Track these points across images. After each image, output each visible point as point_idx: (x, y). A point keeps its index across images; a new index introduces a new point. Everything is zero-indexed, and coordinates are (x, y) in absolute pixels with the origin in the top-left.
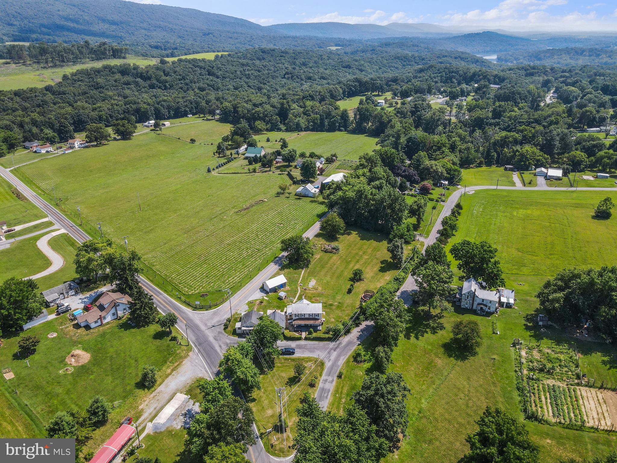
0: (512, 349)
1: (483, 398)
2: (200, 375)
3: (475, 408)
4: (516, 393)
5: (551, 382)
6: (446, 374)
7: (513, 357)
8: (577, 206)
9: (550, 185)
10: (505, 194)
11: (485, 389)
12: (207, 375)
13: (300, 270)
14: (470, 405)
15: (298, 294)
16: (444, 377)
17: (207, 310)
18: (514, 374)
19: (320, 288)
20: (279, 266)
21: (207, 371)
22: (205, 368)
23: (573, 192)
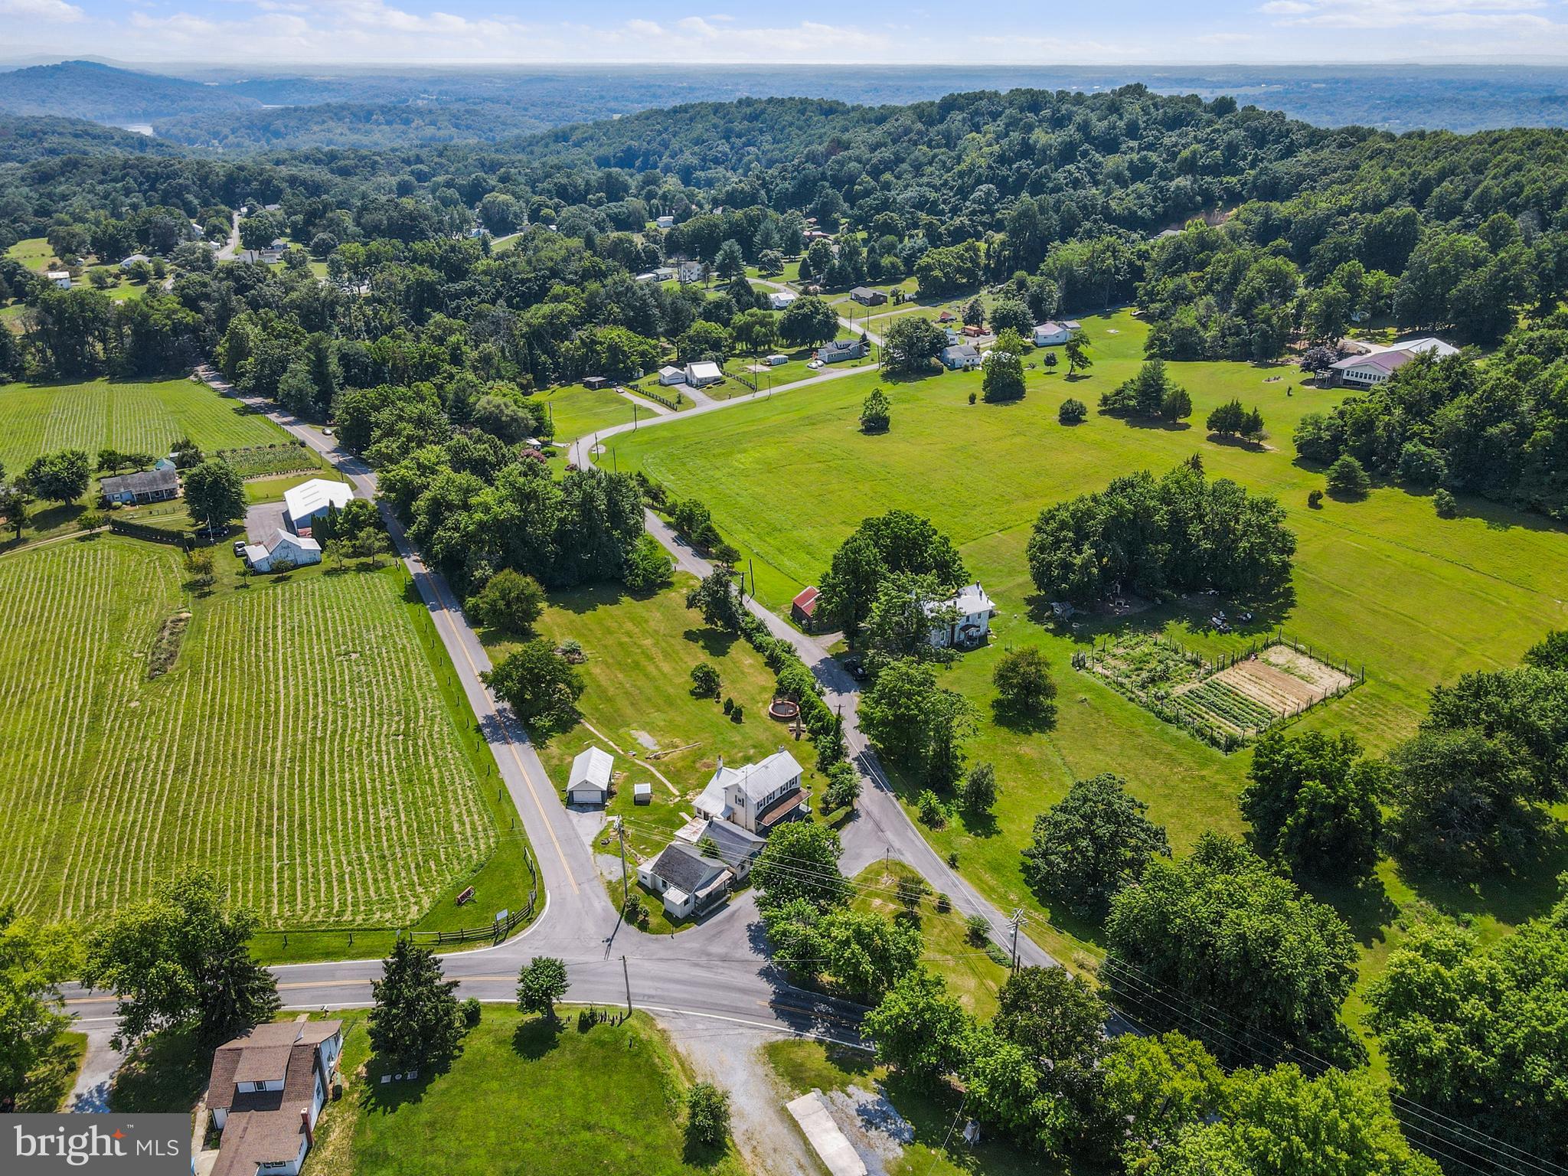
0: (1082, 672)
1: (1148, 761)
2: (757, 1043)
3: (1159, 782)
4: (1172, 729)
5: (1180, 690)
6: (1059, 762)
7: (1101, 683)
8: (811, 422)
9: (718, 397)
10: (665, 434)
11: (1134, 747)
12: (766, 1034)
13: (577, 727)
14: (1148, 782)
15: (658, 775)
16: (1064, 769)
17: (530, 921)
18: (1132, 705)
19: (677, 741)
20: (521, 740)
21: (755, 1027)
22: (741, 1025)
23: (768, 399)
